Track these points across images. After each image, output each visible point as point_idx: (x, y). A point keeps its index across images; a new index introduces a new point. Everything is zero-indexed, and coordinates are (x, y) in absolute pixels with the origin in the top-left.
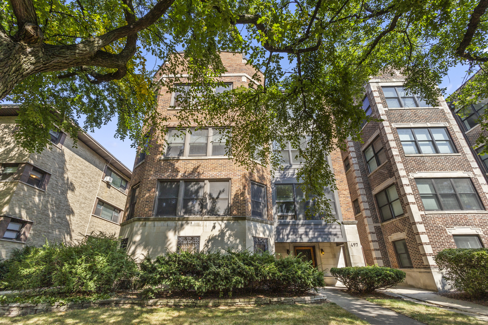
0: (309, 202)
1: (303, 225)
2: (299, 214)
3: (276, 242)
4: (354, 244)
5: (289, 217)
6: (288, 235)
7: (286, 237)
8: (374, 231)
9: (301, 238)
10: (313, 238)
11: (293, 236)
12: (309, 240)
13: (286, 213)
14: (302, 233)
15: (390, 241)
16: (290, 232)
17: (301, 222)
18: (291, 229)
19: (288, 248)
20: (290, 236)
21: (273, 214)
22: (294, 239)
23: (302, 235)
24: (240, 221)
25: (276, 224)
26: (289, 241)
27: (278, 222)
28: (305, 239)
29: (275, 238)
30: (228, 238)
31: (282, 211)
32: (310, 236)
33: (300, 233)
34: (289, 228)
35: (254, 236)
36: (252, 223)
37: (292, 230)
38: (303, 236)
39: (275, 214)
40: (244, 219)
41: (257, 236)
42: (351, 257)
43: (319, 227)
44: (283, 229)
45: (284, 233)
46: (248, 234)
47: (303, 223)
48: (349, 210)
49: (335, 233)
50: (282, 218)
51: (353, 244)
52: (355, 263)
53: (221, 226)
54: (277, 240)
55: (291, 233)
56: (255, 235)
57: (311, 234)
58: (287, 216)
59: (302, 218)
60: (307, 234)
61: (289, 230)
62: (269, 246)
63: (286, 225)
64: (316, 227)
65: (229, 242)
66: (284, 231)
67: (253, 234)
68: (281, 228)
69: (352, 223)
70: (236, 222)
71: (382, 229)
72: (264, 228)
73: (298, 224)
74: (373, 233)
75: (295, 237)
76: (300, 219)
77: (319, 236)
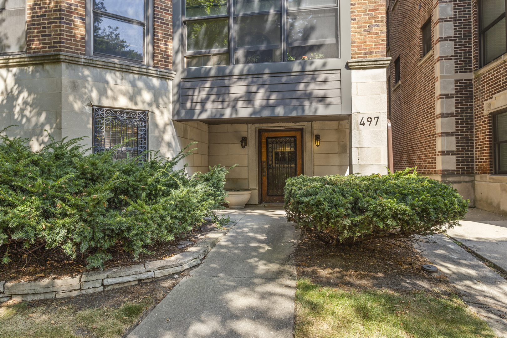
0: (267, 13)
1: (241, 76)
2: (236, 49)
3: (176, 118)
4: (370, 120)
5: (214, 60)
6: (203, 102)
7: (198, 108)
8: (453, 92)
9: (234, 108)
10: (263, 107)
11: (216, 104)
12: (254, 113)
13: (207, 48)
14: (239, 95)
15: (486, 113)
16: (209, 95)
17: (238, 69)
18: (212, 87)
19: (245, 135)
20: (209, 106)
21: (171, 52)
22: (217, 111)
23: (236, 100)
24: (47, 67)
25: (177, 77)
26: (204, 116)
27: (183, 72)
28: (244, 112)
29: (174, 109)
30: (22, 110)
31: (197, 45)
32: (257, 103)
33: (233, 96)
34: (208, 85)
35: (95, 103)
36: (86, 72)
37: (215, 90)
38: (240, 104)
39: (177, 52)
40: (55, 60)
41: (106, 103)
42: (354, 150)
43: (284, 79)
44: (194, 89)
45: (195, 97)
46: (71, 98)
47: (242, 70)
48: (374, 29)
49: (320, 93)
50: (195, 61)
51: (365, 120)
52: (361, 166)
53: (5, 81)
54: (178, 113)
55: (213, 97)
56: (100, 100)
57: (260, 97)
58: (207, 57)
59: (242, 59)
60: (249, 98)
61: (207, 89)
62: (151, 128)
63: (204, 77)
64: (276, 80)
65: (24, 120)
66: (196, 93)
67: (90, 98)
68: (188, 85)
69: (375, 65)
70: (40, 68)
71: (475, 85)
72: (133, 85)
73: (231, 75)
74: (448, 96)
75: (220, 107)
76: (237, 62)
77: (281, 102)
